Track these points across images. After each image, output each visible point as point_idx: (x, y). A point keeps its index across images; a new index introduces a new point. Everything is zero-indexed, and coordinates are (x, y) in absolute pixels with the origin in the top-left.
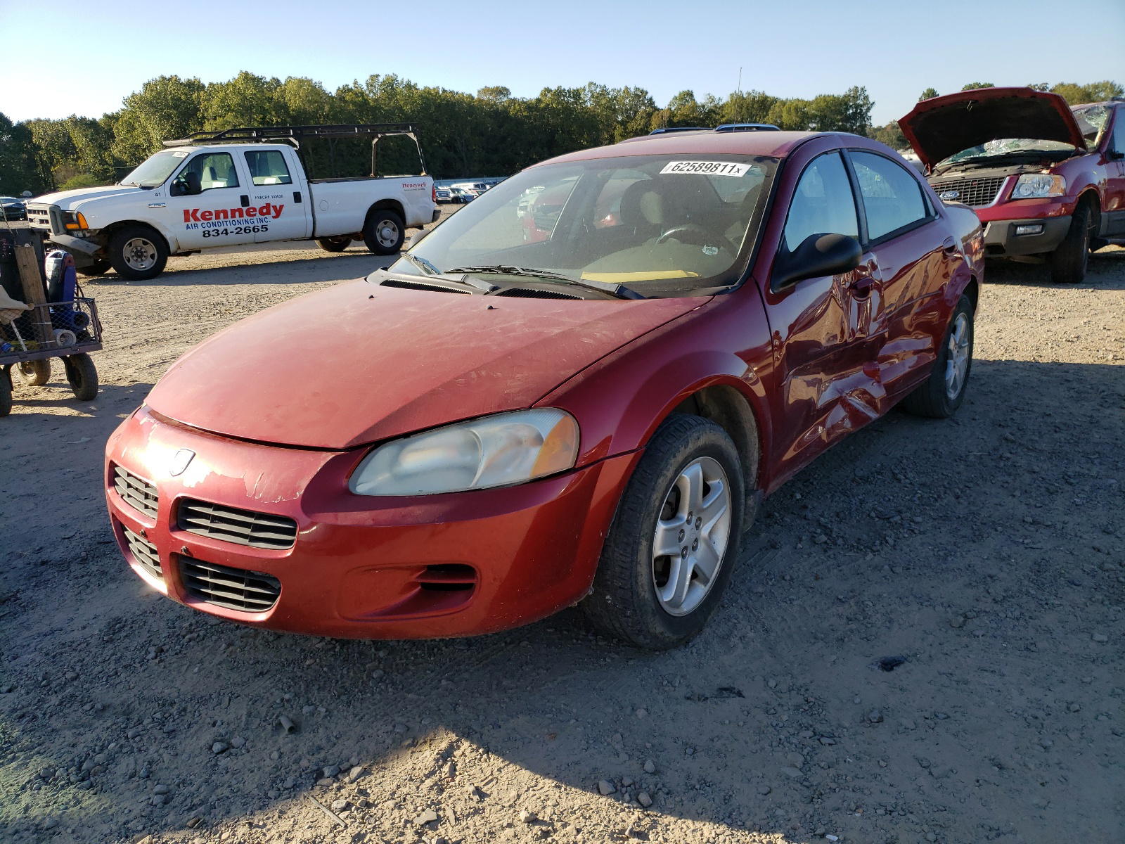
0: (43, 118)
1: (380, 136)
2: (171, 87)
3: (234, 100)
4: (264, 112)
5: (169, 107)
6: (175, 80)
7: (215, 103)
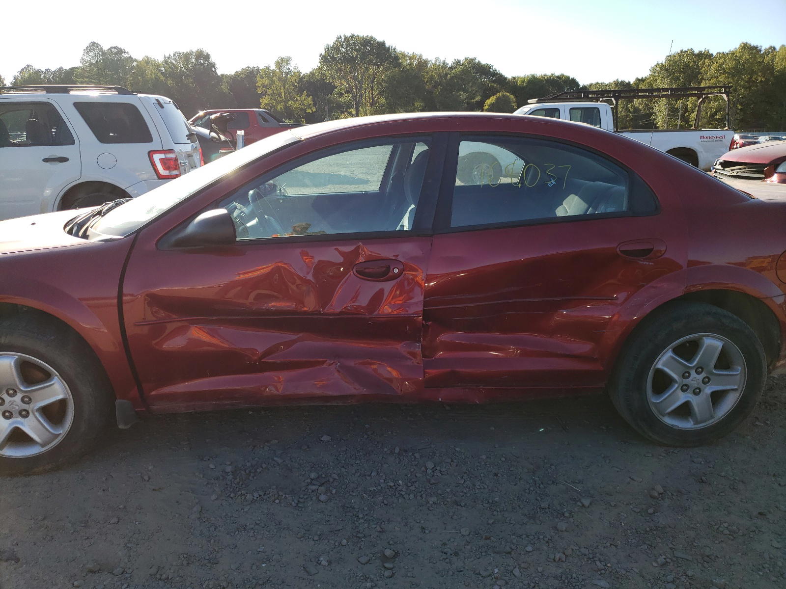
0: (600, 82)
1: (704, 97)
2: (685, 59)
3: (730, 64)
4: (753, 72)
5: (680, 72)
6: (691, 53)
7: (714, 67)
